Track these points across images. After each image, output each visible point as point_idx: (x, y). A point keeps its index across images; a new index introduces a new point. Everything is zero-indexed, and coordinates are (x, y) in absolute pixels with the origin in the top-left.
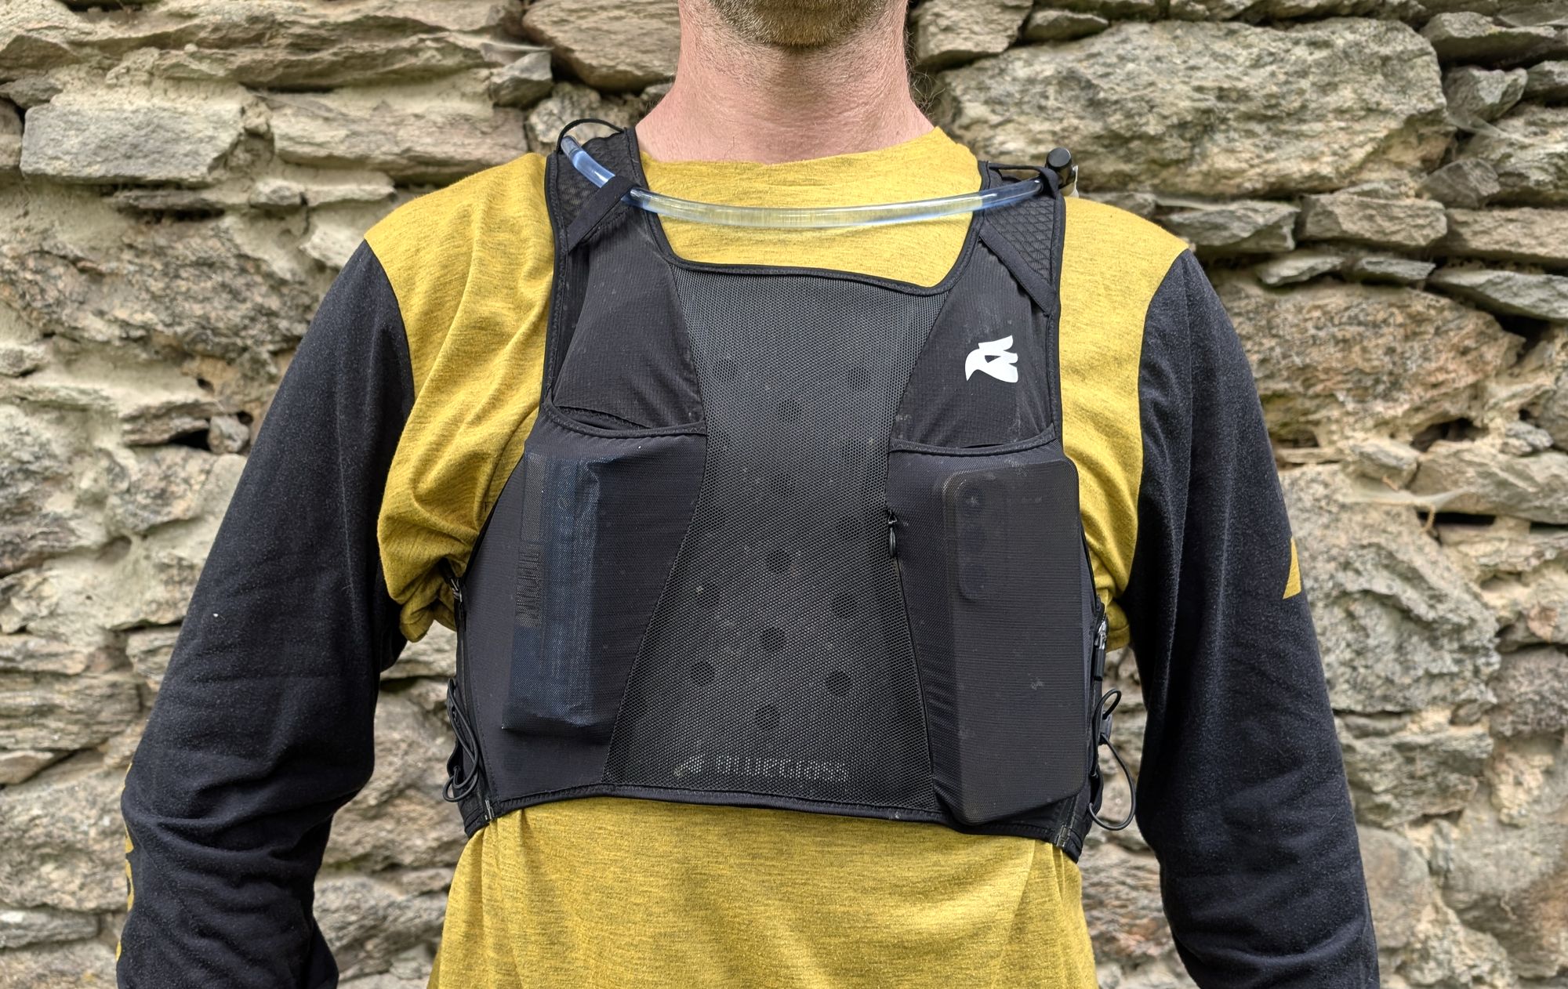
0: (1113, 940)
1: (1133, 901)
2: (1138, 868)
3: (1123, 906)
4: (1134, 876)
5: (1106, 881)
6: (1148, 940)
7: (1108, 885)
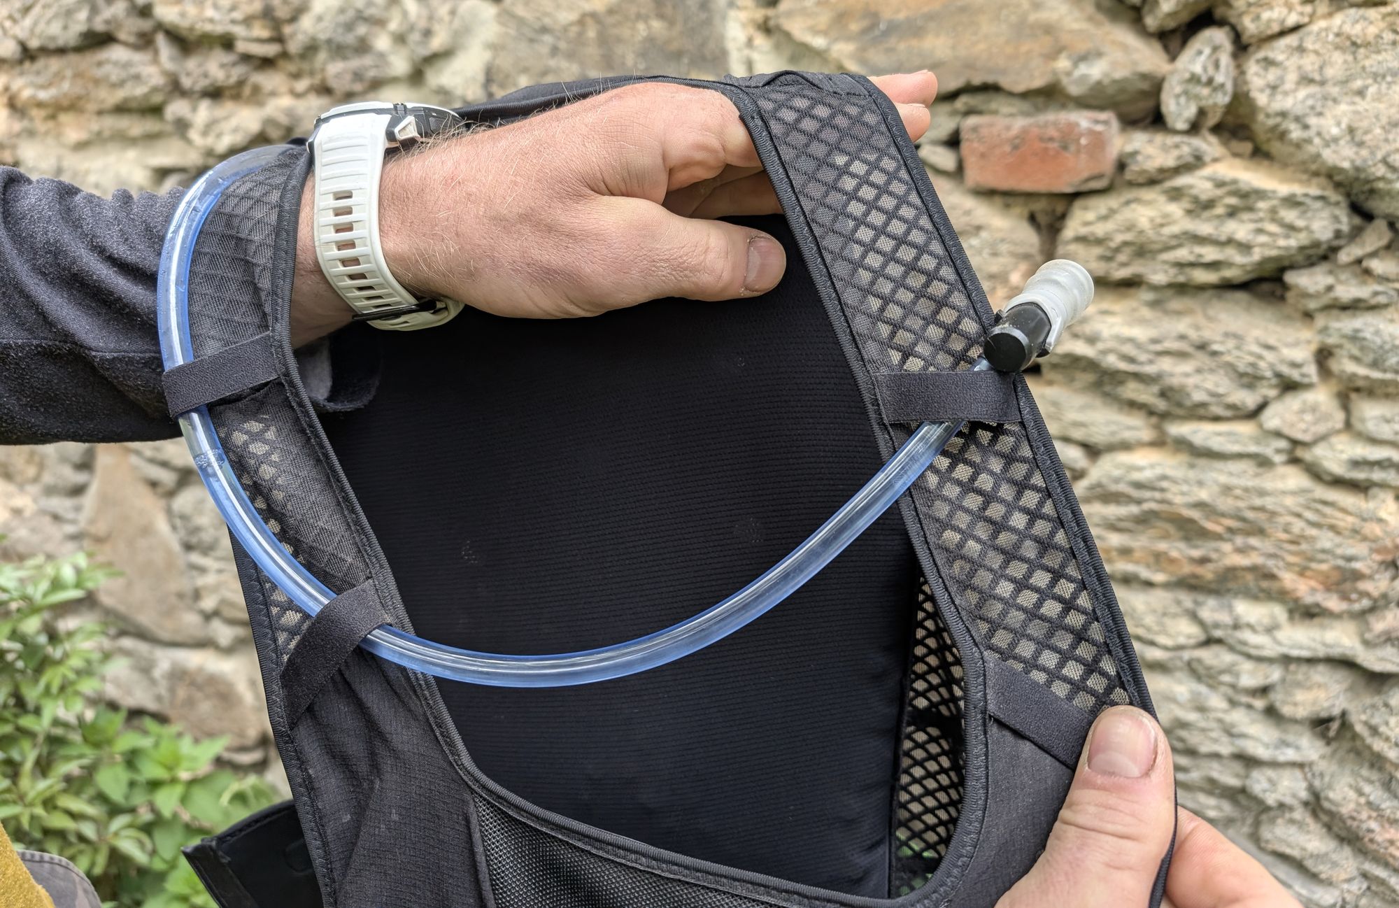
0: (1272, 577)
1: (1312, 539)
2: (1325, 503)
3: (1292, 542)
4: (1317, 511)
5: (1270, 507)
6: (1328, 589)
7: (1273, 514)
